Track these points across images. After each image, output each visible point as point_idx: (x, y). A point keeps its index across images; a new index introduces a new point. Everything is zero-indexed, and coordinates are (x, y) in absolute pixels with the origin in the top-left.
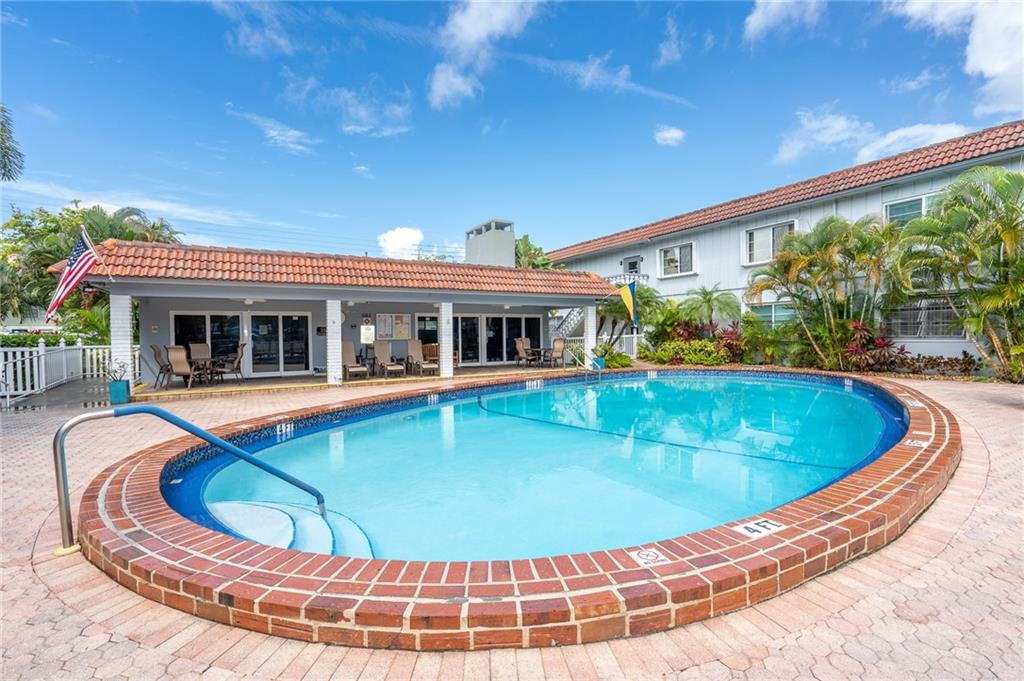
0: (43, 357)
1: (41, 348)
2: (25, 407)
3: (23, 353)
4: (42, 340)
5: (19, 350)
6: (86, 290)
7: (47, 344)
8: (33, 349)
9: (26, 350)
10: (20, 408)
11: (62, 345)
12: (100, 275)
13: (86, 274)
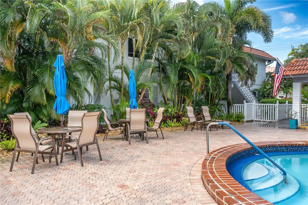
0: (277, 108)
1: (277, 104)
2: (267, 126)
3: (272, 106)
4: (278, 101)
5: (271, 105)
6: (284, 81)
7: (280, 103)
8: (275, 104)
9: (273, 104)
10: (266, 126)
11: (287, 103)
12: (287, 75)
13: (283, 75)
